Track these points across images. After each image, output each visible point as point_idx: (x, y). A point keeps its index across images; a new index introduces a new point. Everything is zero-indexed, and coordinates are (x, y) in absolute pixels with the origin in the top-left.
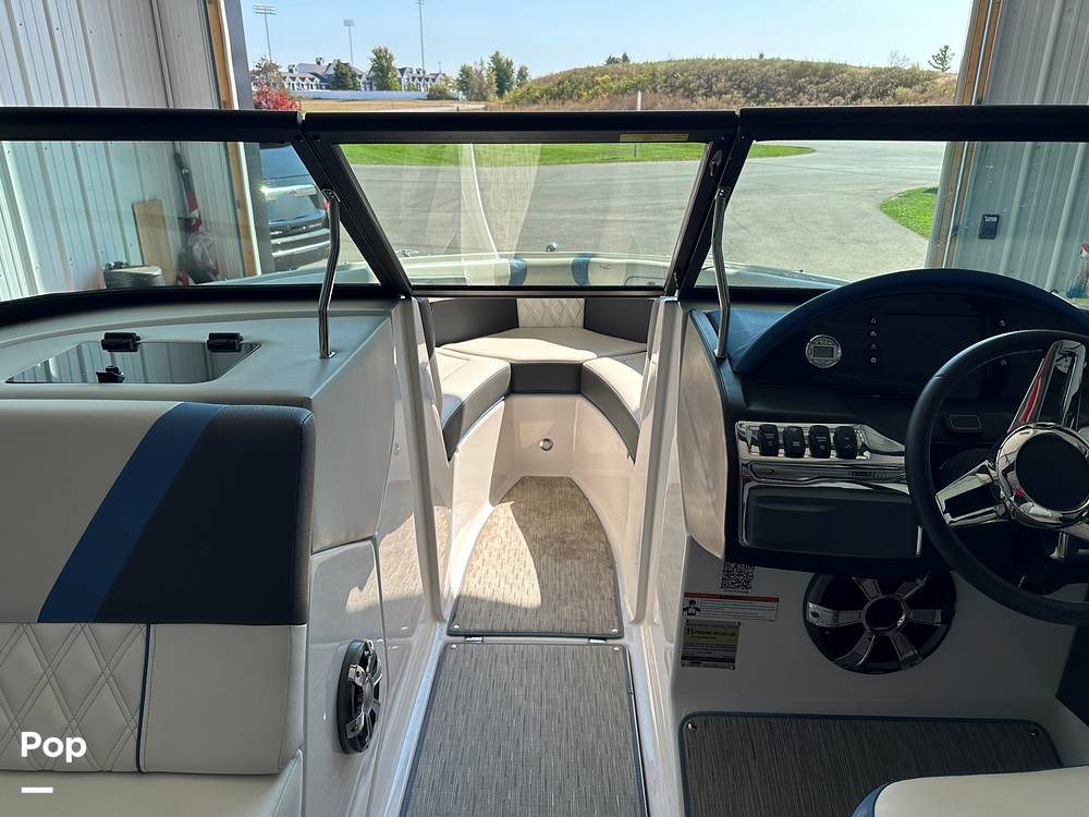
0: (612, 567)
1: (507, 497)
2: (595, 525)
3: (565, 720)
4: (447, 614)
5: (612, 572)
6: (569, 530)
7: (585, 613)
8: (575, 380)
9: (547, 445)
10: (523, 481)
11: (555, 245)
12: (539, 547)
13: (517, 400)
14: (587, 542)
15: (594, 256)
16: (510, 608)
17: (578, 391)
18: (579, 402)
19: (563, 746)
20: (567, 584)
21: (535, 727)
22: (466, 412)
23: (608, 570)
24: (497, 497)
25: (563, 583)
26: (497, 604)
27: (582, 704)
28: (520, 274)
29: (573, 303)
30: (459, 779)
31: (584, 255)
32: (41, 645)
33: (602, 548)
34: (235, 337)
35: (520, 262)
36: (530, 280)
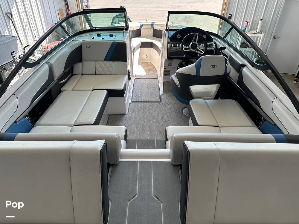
0: (157, 72)
1: (141, 64)
2: (154, 68)
3: (150, 84)
4: (134, 76)
6: (150, 68)
7: (153, 77)
8: (151, 45)
9: (147, 56)
10: (143, 62)
11: (147, 20)
12: (146, 70)
13: (142, 48)
15: (154, 22)
17: (152, 47)
18: (152, 49)
19: (150, 86)
21: (147, 85)
22: (135, 49)
24: (139, 64)
26: (141, 75)
27: (152, 83)
28: (141, 26)
29: (151, 32)
30: (139, 88)
31: (153, 22)
32: (104, 63)
33: (155, 70)
34: (112, 35)
35: (142, 24)
36: (143, 27)
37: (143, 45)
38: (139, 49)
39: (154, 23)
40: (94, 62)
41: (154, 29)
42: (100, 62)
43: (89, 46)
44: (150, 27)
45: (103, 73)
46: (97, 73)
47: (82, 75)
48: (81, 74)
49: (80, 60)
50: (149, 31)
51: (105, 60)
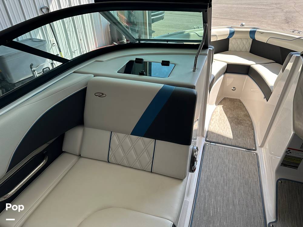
1: (220, 103)
2: (248, 116)
3: (240, 171)
4: (205, 136)
5: (253, 131)
6: (239, 116)
7: (245, 142)
8: (247, 70)
9: (234, 89)
10: (225, 99)
13: (227, 75)
14: (245, 121)
16: (223, 137)
17: (247, 74)
18: (247, 77)
19: (239, 178)
20: (239, 132)
21: (231, 171)
22: (214, 79)
23: (252, 130)
24: (217, 103)
25: (238, 132)
26: (219, 135)
27: (244, 167)
28: (232, 34)
29: (247, 44)
30: (211, 180)
31: (254, 28)
32: (131, 140)
33: (250, 123)
34: (168, 62)
35: (233, 30)
36: (235, 36)
37: (231, 69)
38: (223, 76)
39: (257, 30)
40: (109, 133)
41: (254, 41)
42: (121, 135)
43: (103, 94)
44: (248, 36)
45: (125, 163)
46: (112, 159)
47: (80, 156)
48: (78, 153)
49: (80, 122)
50: (245, 43)
51: (134, 133)
